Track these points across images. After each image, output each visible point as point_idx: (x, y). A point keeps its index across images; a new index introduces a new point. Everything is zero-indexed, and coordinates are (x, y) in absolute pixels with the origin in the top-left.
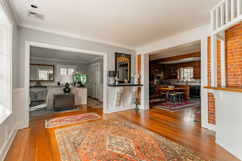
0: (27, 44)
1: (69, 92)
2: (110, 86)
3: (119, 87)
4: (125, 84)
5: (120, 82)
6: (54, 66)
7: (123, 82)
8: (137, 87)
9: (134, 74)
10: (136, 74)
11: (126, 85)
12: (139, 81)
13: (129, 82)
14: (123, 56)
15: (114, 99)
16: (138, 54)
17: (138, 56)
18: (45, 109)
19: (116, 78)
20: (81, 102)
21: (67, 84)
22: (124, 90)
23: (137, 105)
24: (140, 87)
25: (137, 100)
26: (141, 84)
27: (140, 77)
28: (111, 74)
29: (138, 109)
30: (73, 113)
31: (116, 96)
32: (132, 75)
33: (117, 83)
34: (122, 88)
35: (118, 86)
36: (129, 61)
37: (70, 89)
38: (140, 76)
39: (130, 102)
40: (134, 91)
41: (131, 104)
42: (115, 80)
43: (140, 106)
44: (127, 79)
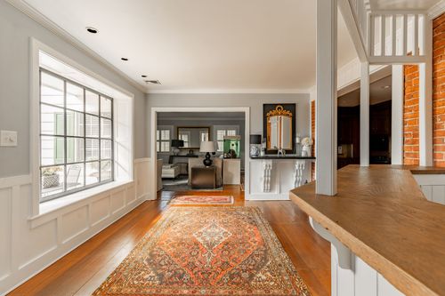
0: (154, 111)
1: (209, 164)
2: (253, 158)
3: (265, 160)
5: (267, 152)
6: (209, 128)
9: (301, 138)
11: (280, 158)
14: (279, 108)
18: (186, 184)
20: (231, 181)
21: (208, 153)
22: (275, 166)
24: (313, 160)
30: (216, 194)
32: (297, 140)
34: (270, 162)
36: (291, 114)
37: (211, 161)
38: (314, 141)
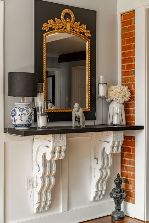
3: (51, 137)
4: (73, 124)
5: (52, 117)
7: (68, 116)
8: (120, 135)
9: (108, 86)
10: (115, 84)
11: (78, 130)
12: (127, 112)
13: (90, 115)
14: (67, 16)
15: (31, 181)
16: (122, 8)
17: (124, 15)
19: (40, 101)
22: (69, 149)
23: (118, 202)
24: (130, 133)
25: (118, 185)
26: (137, 123)
27: (132, 98)
28: (19, 86)
29: (122, 218)
31: (37, 173)
32: (101, 91)
33: (42, 122)
34: (62, 140)
35: (46, 131)
36: (88, 33)
38: (132, 92)
39: (92, 192)
40: (108, 151)
41: (98, 197)
42: (36, 110)
43: (130, 205)
44: (82, 105)
